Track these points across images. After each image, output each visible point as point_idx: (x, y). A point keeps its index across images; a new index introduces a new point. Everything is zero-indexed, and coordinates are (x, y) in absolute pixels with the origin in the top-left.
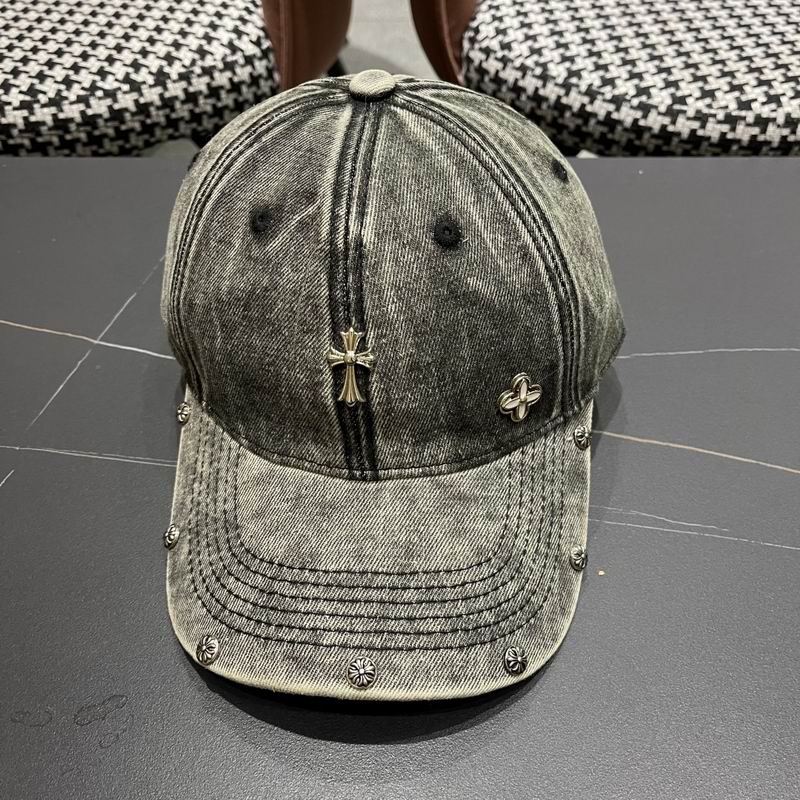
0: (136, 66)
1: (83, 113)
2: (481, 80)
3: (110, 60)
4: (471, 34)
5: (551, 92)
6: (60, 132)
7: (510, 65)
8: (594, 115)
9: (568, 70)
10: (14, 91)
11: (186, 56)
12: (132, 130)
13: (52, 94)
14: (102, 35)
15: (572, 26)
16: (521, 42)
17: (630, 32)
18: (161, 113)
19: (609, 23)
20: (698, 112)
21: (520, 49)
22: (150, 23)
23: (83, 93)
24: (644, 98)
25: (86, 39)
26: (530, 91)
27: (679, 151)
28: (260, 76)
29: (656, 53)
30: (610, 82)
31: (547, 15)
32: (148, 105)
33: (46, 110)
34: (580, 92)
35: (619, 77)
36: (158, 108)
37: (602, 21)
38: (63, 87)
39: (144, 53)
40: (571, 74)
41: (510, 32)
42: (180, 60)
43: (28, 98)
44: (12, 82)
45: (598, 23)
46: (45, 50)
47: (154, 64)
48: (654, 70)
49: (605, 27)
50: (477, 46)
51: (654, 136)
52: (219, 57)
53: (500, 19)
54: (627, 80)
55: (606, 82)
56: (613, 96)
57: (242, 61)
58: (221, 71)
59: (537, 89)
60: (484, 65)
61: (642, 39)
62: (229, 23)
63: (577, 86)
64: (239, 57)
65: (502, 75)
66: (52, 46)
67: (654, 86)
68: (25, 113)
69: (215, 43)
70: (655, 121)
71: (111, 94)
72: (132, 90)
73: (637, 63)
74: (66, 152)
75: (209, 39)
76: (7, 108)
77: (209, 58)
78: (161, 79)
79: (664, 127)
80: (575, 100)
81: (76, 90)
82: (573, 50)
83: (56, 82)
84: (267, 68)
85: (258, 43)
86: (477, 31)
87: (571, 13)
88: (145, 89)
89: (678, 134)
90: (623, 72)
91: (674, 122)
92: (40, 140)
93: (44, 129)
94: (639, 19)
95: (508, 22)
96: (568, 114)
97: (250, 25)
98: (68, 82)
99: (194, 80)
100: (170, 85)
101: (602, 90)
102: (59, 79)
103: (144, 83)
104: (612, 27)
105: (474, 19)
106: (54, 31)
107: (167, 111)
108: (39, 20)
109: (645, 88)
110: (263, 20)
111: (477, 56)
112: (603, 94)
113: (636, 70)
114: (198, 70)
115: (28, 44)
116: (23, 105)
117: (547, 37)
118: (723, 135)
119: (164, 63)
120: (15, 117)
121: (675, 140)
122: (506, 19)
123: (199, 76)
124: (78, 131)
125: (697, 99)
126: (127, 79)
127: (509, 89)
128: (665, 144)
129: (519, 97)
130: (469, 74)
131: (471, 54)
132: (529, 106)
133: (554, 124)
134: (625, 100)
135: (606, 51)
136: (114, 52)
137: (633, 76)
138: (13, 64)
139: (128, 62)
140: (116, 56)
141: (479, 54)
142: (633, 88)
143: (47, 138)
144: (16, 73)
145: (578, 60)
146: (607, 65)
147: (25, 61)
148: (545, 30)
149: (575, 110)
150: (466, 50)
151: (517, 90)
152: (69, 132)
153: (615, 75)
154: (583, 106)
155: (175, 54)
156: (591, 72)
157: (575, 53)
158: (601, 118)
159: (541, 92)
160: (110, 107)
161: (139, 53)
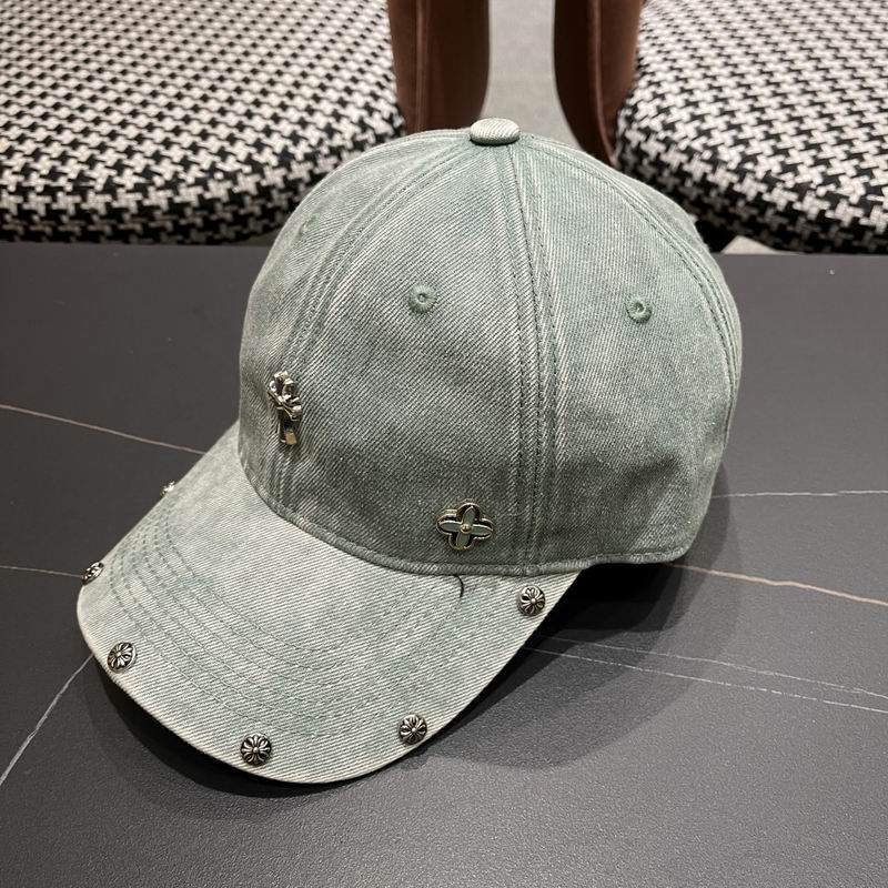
0: (259, 146)
1: (200, 197)
2: (640, 162)
3: (232, 139)
4: (629, 113)
5: (722, 178)
6: (175, 217)
7: (673, 147)
8: (773, 205)
9: (742, 154)
10: (128, 172)
11: (313, 135)
12: (251, 214)
13: (168, 177)
14: (222, 112)
15: (745, 105)
16: (687, 123)
17: (812, 112)
18: (284, 196)
19: (787, 102)
21: (686, 130)
22: (274, 99)
23: (200, 175)
24: (832, 187)
25: (205, 116)
26: (697, 176)
27: (873, 247)
29: (844, 137)
30: (793, 169)
31: (714, 92)
32: (269, 188)
33: (161, 193)
34: (756, 180)
35: (802, 163)
36: (281, 191)
37: (779, 99)
38: (180, 169)
39: (268, 132)
40: (746, 158)
41: (673, 111)
42: (306, 139)
43: (142, 180)
44: (126, 162)
45: (775, 102)
46: (161, 128)
47: (277, 143)
48: (844, 156)
49: (783, 106)
50: (635, 126)
51: (843, 230)
52: (348, 135)
53: (661, 97)
54: (811, 166)
55: (787, 168)
56: (796, 185)
57: (372, 140)
58: (350, 151)
59: (705, 175)
60: (644, 147)
61: (826, 120)
62: (359, 99)
63: (753, 172)
64: (369, 136)
65: (664, 158)
66: (169, 124)
67: (844, 174)
68: (139, 196)
69: (344, 121)
70: (845, 213)
71: (231, 177)
72: (254, 172)
73: (823, 147)
74: (180, 237)
75: (337, 116)
76: (120, 191)
77: (337, 137)
78: (286, 159)
79: (855, 220)
80: (750, 188)
81: (195, 172)
82: (747, 132)
83: (173, 163)
85: (390, 121)
86: (635, 109)
87: (743, 90)
88: (268, 171)
89: (873, 228)
90: (807, 158)
91: (867, 215)
92: (152, 225)
93: (158, 214)
94: (822, 97)
95: (670, 101)
96: (741, 203)
97: (382, 102)
98: (186, 164)
99: (321, 161)
100: (294, 166)
101: (783, 177)
102: (177, 160)
103: (267, 164)
104: (791, 107)
105: (632, 96)
106: (170, 106)
107: (290, 194)
108: (154, 94)
109: (833, 176)
110: (396, 95)
111: (635, 137)
112: (784, 182)
113: (821, 156)
114: (325, 150)
115: (142, 121)
116: (138, 188)
117: (717, 116)
119: (289, 142)
120: (128, 200)
121: (869, 235)
122: (669, 97)
123: (326, 156)
124: (194, 215)
126: (249, 160)
127: (672, 174)
128: (855, 239)
129: (683, 183)
130: (624, 156)
131: (629, 135)
132: (694, 193)
133: (724, 213)
134: (810, 189)
135: (785, 133)
136: (235, 131)
137: (818, 162)
138: (127, 143)
139: (250, 142)
140: (238, 135)
141: (637, 134)
142: (819, 175)
143: (160, 223)
144: (130, 152)
145: (754, 143)
146: (787, 149)
147: (140, 139)
148: (714, 109)
149: (750, 199)
150: (621, 129)
151: (682, 175)
152: (184, 217)
153: (798, 160)
154: (760, 194)
155: (300, 133)
156: (769, 157)
157: (749, 135)
158: (781, 209)
159: (710, 178)
160: (230, 190)
161: (263, 132)
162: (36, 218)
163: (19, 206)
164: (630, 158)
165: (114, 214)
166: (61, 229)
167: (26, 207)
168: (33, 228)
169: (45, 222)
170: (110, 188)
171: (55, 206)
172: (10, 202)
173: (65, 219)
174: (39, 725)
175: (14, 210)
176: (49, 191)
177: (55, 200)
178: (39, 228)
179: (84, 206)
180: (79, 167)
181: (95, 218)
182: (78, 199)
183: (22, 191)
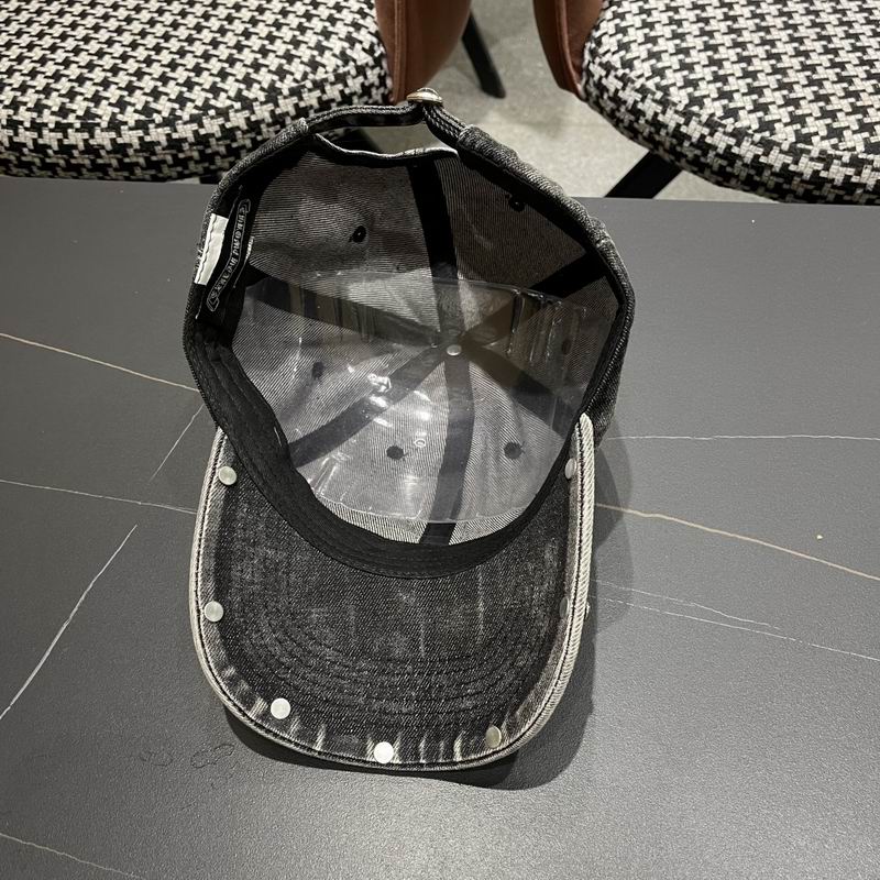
0: (248, 81)
1: (196, 133)
2: (601, 97)
3: (223, 75)
4: (593, 45)
5: (671, 119)
6: (174, 152)
7: (630, 85)
8: (714, 147)
9: (690, 96)
10: (130, 109)
11: (297, 69)
12: (243, 147)
13: (166, 114)
14: (214, 43)
15: (700, 43)
16: (644, 61)
17: (762, 51)
18: (271, 129)
19: (740, 40)
20: (823, 152)
21: (643, 68)
22: (262, 30)
23: (196, 112)
24: (767, 134)
25: (198, 48)
26: (650, 114)
27: (801, 191)
28: (372, 85)
29: (786, 80)
30: (732, 113)
31: (674, 27)
32: (258, 123)
33: (160, 130)
34: (700, 122)
35: (743, 108)
36: (269, 125)
37: (733, 36)
38: (176, 106)
39: (256, 66)
40: (694, 101)
41: (633, 46)
42: (292, 74)
43: (143, 118)
44: (127, 99)
45: (728, 40)
46: (159, 61)
47: (265, 78)
48: (782, 102)
49: (735, 44)
50: (597, 60)
51: (775, 174)
52: (330, 69)
53: (624, 31)
54: (751, 112)
55: (729, 113)
56: (734, 129)
57: (353, 72)
58: (332, 84)
59: (656, 114)
60: (604, 81)
61: (773, 61)
62: (342, 30)
64: (351, 68)
65: (621, 95)
66: (165, 57)
67: (779, 121)
68: (140, 133)
69: (327, 53)
70: (776, 159)
71: (223, 113)
72: (243, 108)
73: (765, 91)
75: (321, 49)
76: (124, 128)
77: (321, 69)
78: (274, 94)
79: (785, 166)
80: (695, 130)
81: (190, 109)
82: (698, 73)
83: (170, 100)
84: (379, 76)
85: (370, 51)
86: (599, 42)
87: (701, 25)
88: (256, 106)
89: (800, 174)
90: (748, 102)
91: (796, 162)
92: (154, 158)
93: (158, 149)
94: (774, 35)
95: (632, 35)
96: (686, 144)
97: (363, 31)
98: (181, 100)
99: (305, 95)
100: (281, 101)
101: (724, 122)
102: (173, 97)
103: (256, 100)
104: (743, 45)
105: (597, 28)
106: (166, 37)
108: (152, 22)
109: (769, 122)
110: (377, 23)
111: (597, 71)
112: (725, 126)
113: (762, 100)
114: (309, 84)
115: (141, 53)
116: (139, 125)
117: (672, 54)
118: (848, 178)
119: (276, 78)
120: (130, 136)
121: (797, 180)
122: (630, 31)
123: (310, 90)
125: (823, 138)
126: (239, 97)
127: (627, 110)
128: (785, 182)
129: (637, 120)
130: (588, 87)
131: (591, 67)
132: (647, 130)
133: (672, 150)
134: (747, 135)
135: (733, 75)
136: (226, 65)
137: (758, 107)
138: (128, 78)
139: (240, 77)
140: (229, 70)
141: (599, 68)
142: (757, 121)
143: (161, 157)
144: (130, 89)
145: (702, 85)
146: (732, 92)
147: (139, 74)
148: (671, 46)
149: (694, 140)
150: (586, 62)
151: (636, 112)
152: (182, 151)
153: (739, 105)
154: (703, 136)
155: (286, 67)
156: (714, 100)
157: (700, 76)
158: (721, 151)
159: (660, 118)
160: (222, 126)
161: (252, 66)
162: (50, 152)
164: (594, 92)
165: (120, 149)
166: (73, 161)
167: (41, 141)
168: (48, 160)
169: (60, 156)
170: (115, 125)
171: (66, 142)
172: (26, 137)
173: (76, 153)
174: (72, 615)
175: (30, 144)
176: (59, 127)
177: (66, 136)
178: (54, 160)
179: (92, 142)
180: (86, 104)
181: (103, 153)
182: (86, 135)
183: (37, 127)
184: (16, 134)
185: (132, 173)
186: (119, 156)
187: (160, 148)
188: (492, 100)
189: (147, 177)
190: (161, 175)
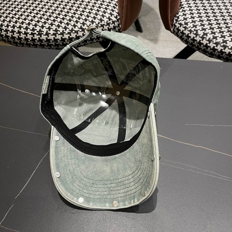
1: (69, 37)
4: (177, 18)
5: (198, 39)
7: (187, 29)
8: (210, 47)
10: (51, 30)
11: (97, 21)
13: (61, 31)
14: (74, 13)
15: (206, 19)
16: (191, 23)
17: (223, 22)
21: (190, 25)
22: (87, 10)
23: (69, 31)
24: (225, 44)
25: (70, 15)
28: (116, 26)
29: (230, 30)
30: (215, 38)
31: (199, 14)
33: (59, 36)
34: (206, 40)
38: (64, 30)
39: (86, 20)
40: (204, 34)
41: (188, 19)
42: (95, 22)
43: (55, 32)
44: (51, 27)
45: (214, 18)
46: (59, 17)
47: (88, 23)
48: (229, 35)
49: (216, 20)
50: (178, 22)
51: (226, 55)
52: (105, 22)
53: (185, 15)
54: (220, 38)
56: (216, 42)
57: (112, 23)
58: (106, 26)
59: (194, 37)
60: (179, 28)
61: (226, 25)
62: (109, 11)
64: (111, 21)
65: (184, 32)
66: (61, 16)
67: (228, 40)
68: (54, 36)
69: (105, 17)
70: (227, 51)
71: (77, 32)
72: (82, 31)
73: (224, 32)
75: (103, 16)
76: (50, 35)
77: (103, 22)
79: (230, 53)
80: (205, 42)
81: (68, 31)
83: (62, 28)
84: (118, 24)
85: (116, 17)
87: (206, 14)
88: (85, 31)
90: (220, 35)
92: (57, 43)
94: (226, 18)
96: (202, 46)
97: (114, 12)
98: (66, 28)
101: (213, 40)
102: (63, 27)
103: (86, 29)
104: (218, 20)
105: (178, 14)
106: (61, 11)
108: (57, 7)
109: (225, 40)
110: (118, 10)
111: (177, 25)
114: (100, 25)
115: (55, 15)
116: (54, 34)
119: (91, 23)
120: (51, 37)
123: (100, 27)
124: (67, 41)
126: (81, 28)
127: (186, 36)
128: (229, 57)
129: (188, 39)
130: (174, 29)
131: (176, 24)
132: (191, 42)
133: (198, 47)
134: (219, 44)
135: (215, 28)
136: (78, 19)
137: (222, 36)
138: (51, 22)
139: (81, 23)
140: (78, 21)
141: (178, 25)
142: (222, 40)
143: (59, 43)
144: (52, 24)
145: (207, 30)
146: (215, 32)
147: (54, 21)
148: (198, 19)
149: (204, 45)
150: (174, 23)
151: (188, 37)
152: (65, 42)
153: (217, 36)
154: (207, 44)
155: (94, 20)
156: (210, 34)
157: (206, 28)
158: (212, 48)
159: (195, 38)
160: (76, 36)
161: (85, 20)
162: (29, 40)
163: (25, 37)
164: (176, 31)
165: (48, 40)
167: (27, 37)
168: (28, 43)
169: (32, 42)
170: (47, 34)
171: (34, 38)
172: (23, 36)
173: (36, 41)
174: (37, 168)
175: (24, 38)
176: (32, 34)
177: (34, 36)
178: (30, 43)
179: (41, 38)
180: (40, 28)
181: (43, 41)
182: (39, 36)
183: (26, 33)
184: (20, 35)
185: (51, 47)
186: (48, 42)
187: (59, 40)
188: (139, 33)
189: (55, 48)
190: (58, 48)
